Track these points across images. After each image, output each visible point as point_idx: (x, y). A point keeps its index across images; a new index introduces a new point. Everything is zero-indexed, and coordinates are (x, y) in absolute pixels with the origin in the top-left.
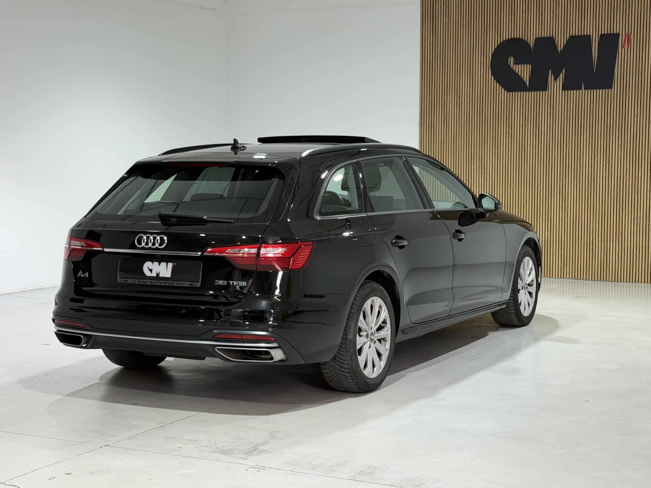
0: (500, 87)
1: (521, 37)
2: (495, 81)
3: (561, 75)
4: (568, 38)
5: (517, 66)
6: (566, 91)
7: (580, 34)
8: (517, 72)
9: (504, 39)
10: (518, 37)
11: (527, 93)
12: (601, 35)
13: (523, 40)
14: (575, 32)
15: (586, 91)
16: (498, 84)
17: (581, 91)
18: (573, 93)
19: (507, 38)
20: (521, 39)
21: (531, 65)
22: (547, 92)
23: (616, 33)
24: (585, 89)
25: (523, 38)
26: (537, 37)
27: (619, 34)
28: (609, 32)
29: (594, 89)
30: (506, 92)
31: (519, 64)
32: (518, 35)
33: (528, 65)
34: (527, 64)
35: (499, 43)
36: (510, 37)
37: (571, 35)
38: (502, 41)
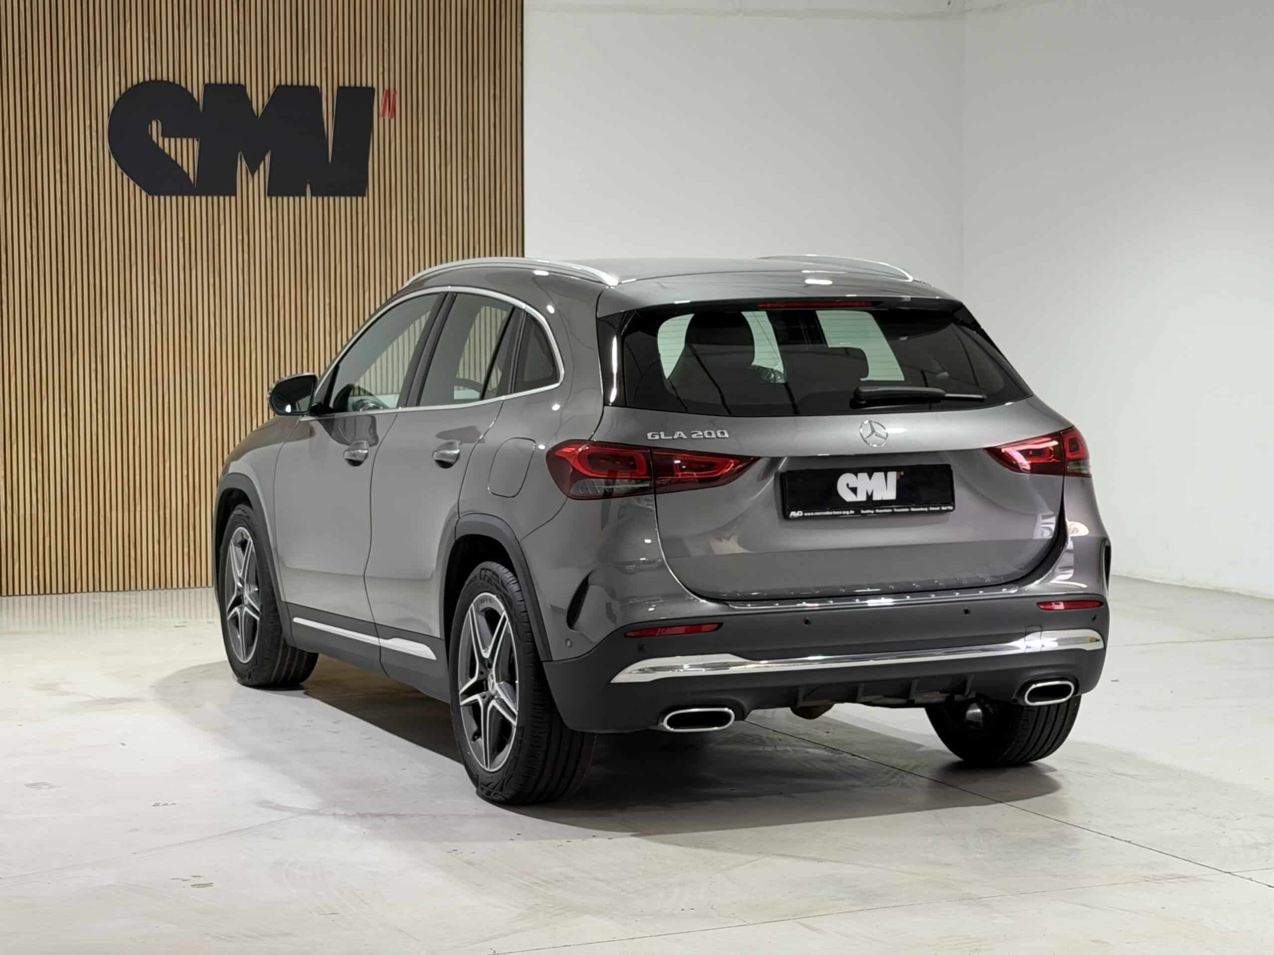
0: (132, 183)
1: (171, 80)
2: (119, 170)
3: (262, 167)
4: (271, 92)
5: (166, 140)
6: (274, 198)
7: (295, 83)
8: (167, 151)
9: (135, 82)
10: (165, 78)
11: (192, 198)
12: (339, 88)
13: (176, 85)
14: (286, 78)
15: (314, 199)
16: (125, 177)
17: (303, 199)
18: (288, 202)
19: (141, 80)
20: (171, 83)
21: (197, 140)
22: (233, 198)
23: (367, 87)
24: (313, 194)
25: (177, 82)
26: (207, 81)
27: (372, 89)
28: (353, 84)
29: (328, 195)
30: (144, 193)
31: (169, 137)
32: (165, 73)
33: (190, 140)
34: (188, 137)
35: (123, 90)
36: (147, 79)
37: (277, 83)
38: (129, 85)
